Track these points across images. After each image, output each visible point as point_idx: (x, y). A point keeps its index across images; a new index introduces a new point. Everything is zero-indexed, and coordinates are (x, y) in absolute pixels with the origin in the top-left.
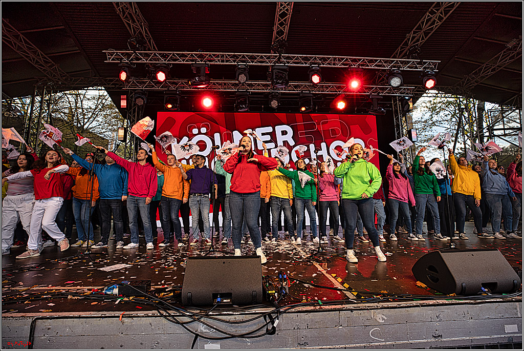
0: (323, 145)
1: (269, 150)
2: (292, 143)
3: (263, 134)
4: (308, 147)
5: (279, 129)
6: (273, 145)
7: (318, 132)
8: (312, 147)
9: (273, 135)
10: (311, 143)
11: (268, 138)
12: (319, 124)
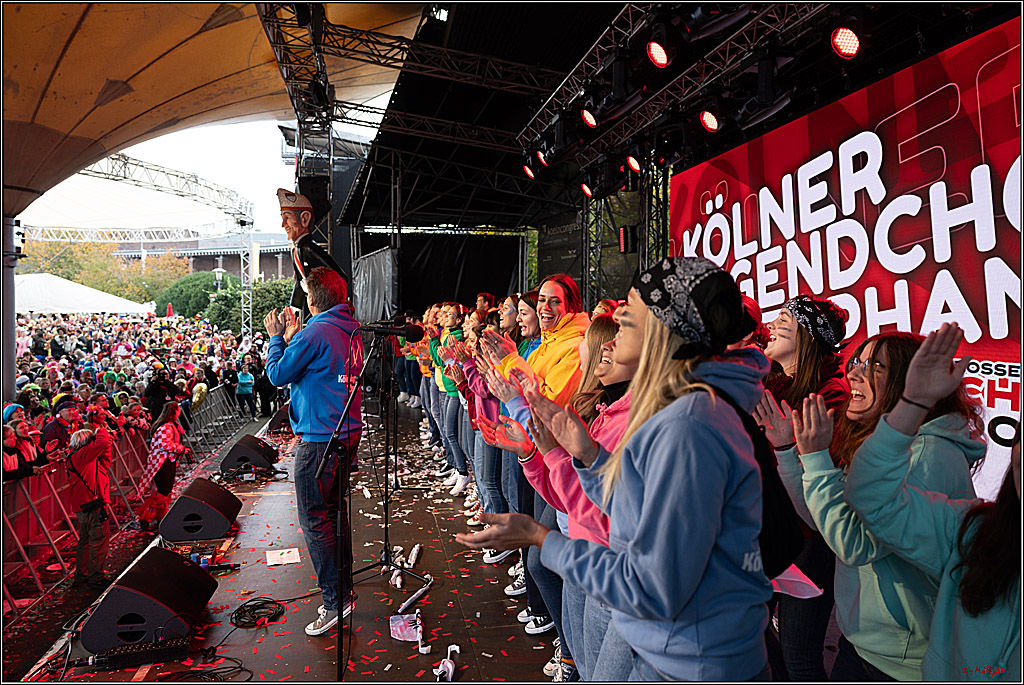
0: (981, 176)
1: (822, 230)
2: (877, 193)
3: (813, 182)
4: (926, 200)
5: (848, 149)
6: (830, 211)
7: (966, 122)
8: (938, 191)
9: (832, 177)
10: (935, 180)
11: (822, 190)
12: (968, 86)
